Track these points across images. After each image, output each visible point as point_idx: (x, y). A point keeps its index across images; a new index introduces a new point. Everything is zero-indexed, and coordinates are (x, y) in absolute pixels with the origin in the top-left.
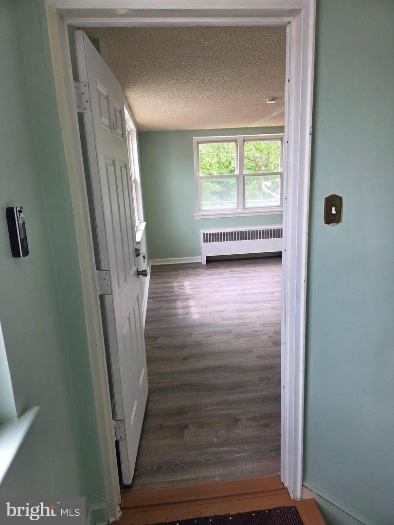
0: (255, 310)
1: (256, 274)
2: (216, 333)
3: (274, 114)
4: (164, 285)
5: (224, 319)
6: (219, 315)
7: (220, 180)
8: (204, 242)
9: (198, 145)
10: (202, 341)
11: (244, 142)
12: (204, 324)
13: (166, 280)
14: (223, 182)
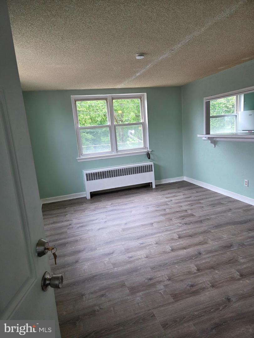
0: (141, 247)
1: (132, 205)
2: (109, 288)
3: (138, 74)
4: (53, 225)
5: (115, 265)
6: (109, 259)
7: (92, 131)
8: (87, 180)
9: (75, 102)
10: (95, 305)
11: (112, 100)
12: (95, 276)
13: (55, 219)
14: (95, 132)
